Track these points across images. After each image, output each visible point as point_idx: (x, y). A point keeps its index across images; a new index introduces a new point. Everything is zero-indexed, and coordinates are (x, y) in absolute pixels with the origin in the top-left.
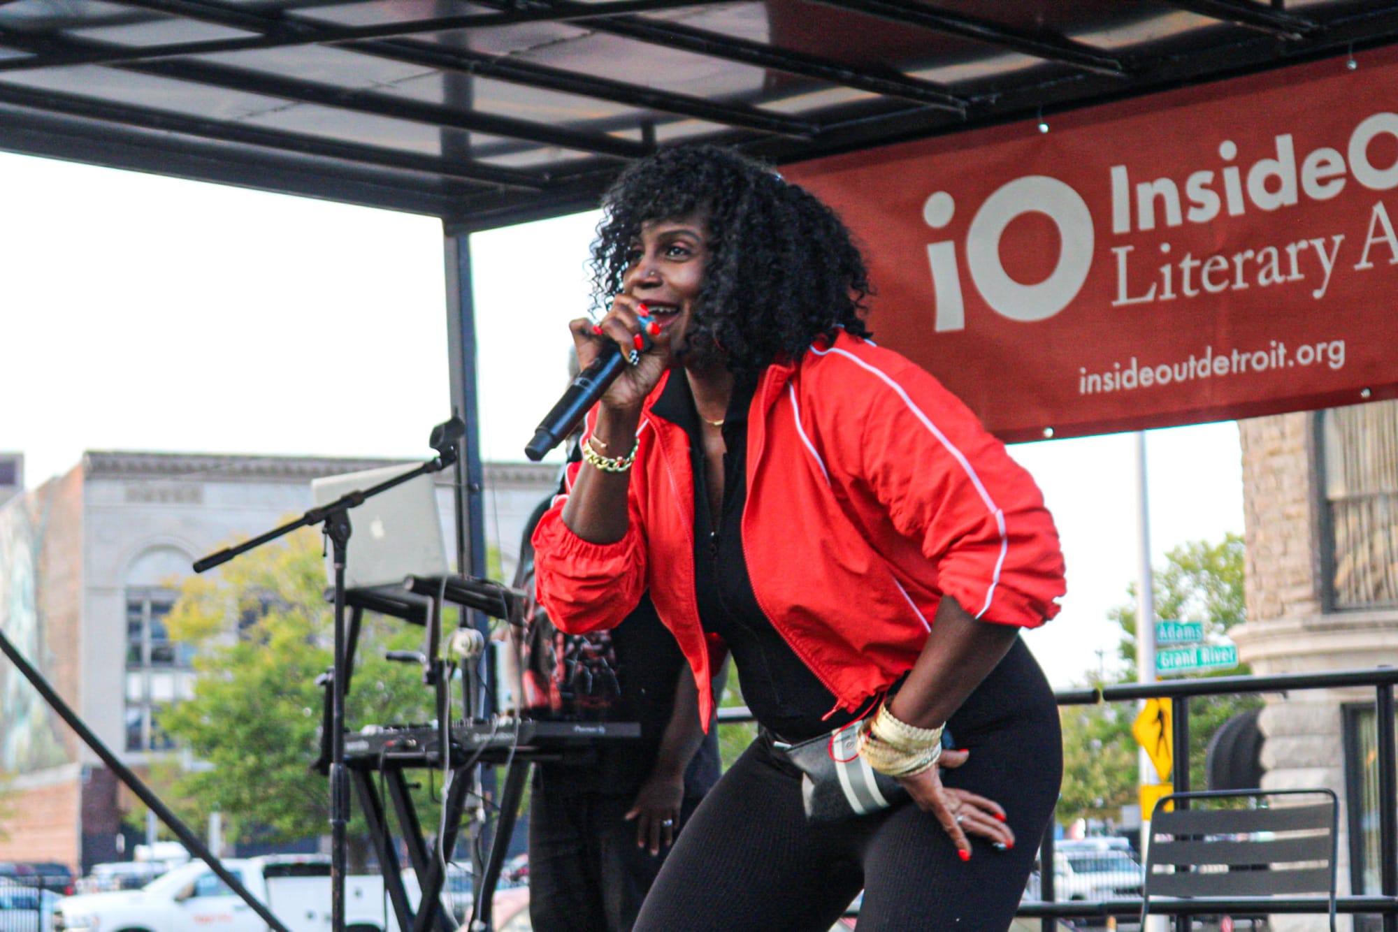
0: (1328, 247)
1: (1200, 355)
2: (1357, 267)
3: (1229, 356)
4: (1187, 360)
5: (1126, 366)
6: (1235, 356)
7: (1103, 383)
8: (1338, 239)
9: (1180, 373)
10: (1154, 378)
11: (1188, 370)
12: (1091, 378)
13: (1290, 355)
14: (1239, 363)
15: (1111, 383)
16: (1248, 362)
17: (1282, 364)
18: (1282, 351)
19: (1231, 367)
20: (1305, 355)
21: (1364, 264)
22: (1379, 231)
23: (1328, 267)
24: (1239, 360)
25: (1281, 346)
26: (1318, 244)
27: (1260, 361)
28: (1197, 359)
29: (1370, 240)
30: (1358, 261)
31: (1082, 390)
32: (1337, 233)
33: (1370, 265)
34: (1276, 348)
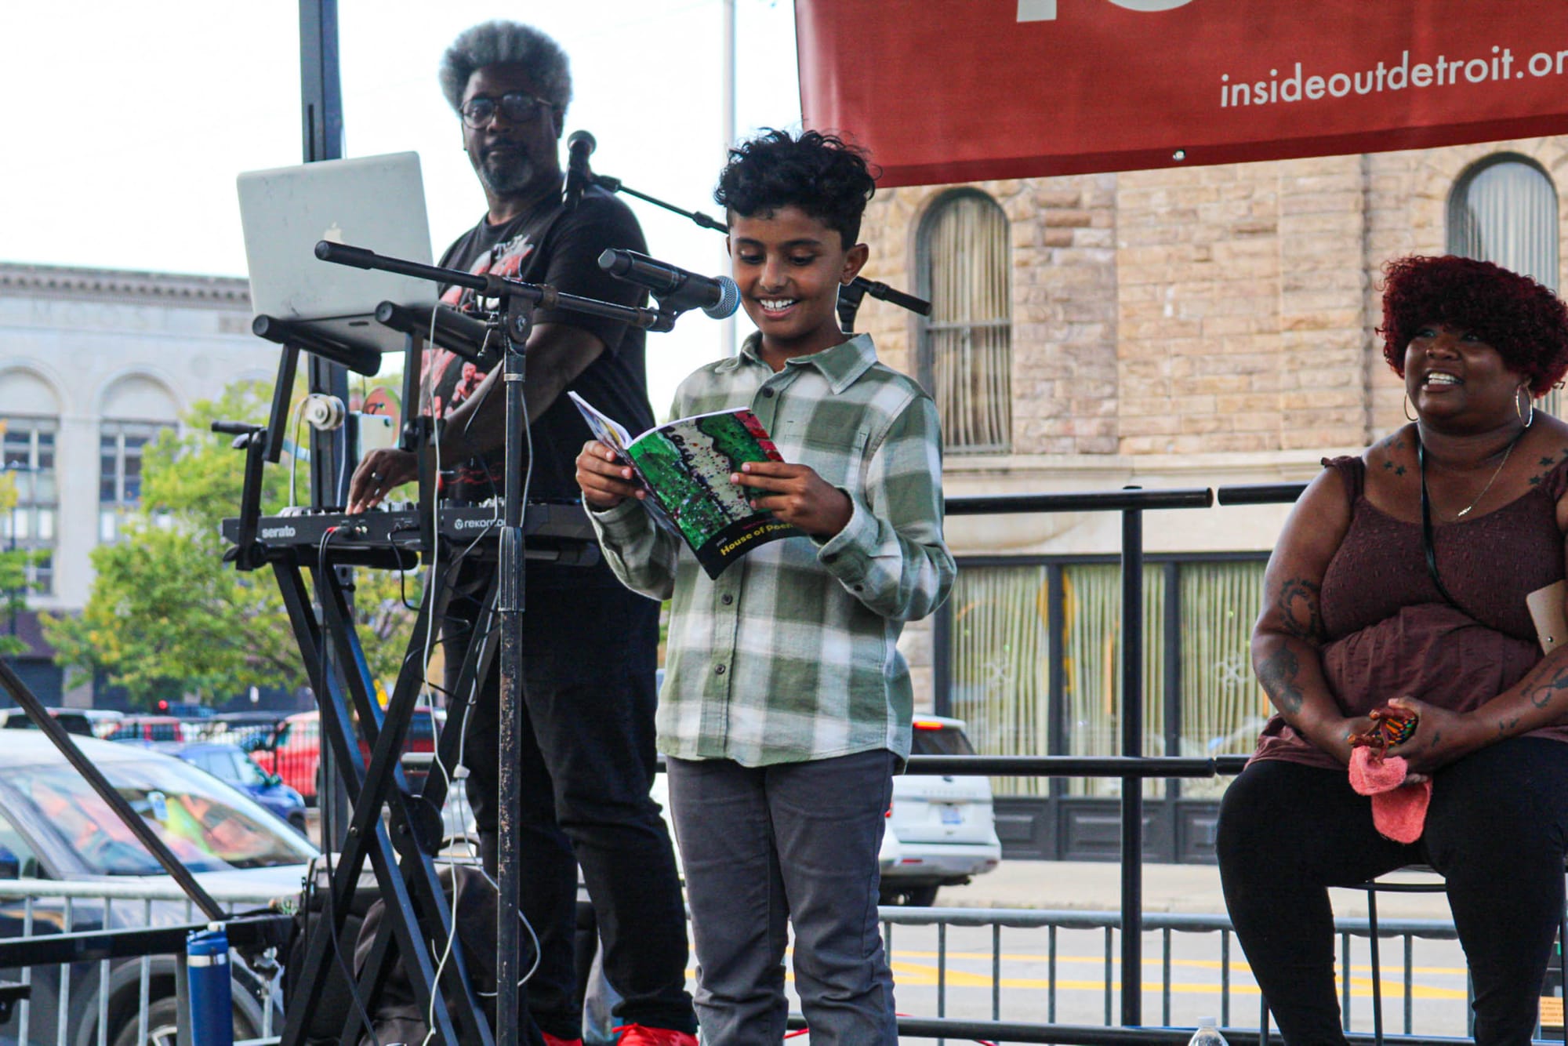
1: (1393, 62)
3: (1433, 64)
4: (1374, 69)
5: (1287, 73)
6: (1441, 65)
7: (1253, 95)
9: (1363, 84)
10: (1326, 89)
11: (1375, 78)
12: (1236, 89)
13: (1519, 64)
14: (1446, 72)
15: (1265, 95)
16: (1460, 72)
17: (1506, 76)
18: (1508, 59)
19: (1435, 77)
20: (1540, 65)
24: (1446, 69)
25: (1507, 52)
27: (1476, 71)
28: (1388, 67)
31: (1224, 104)
34: (1500, 55)
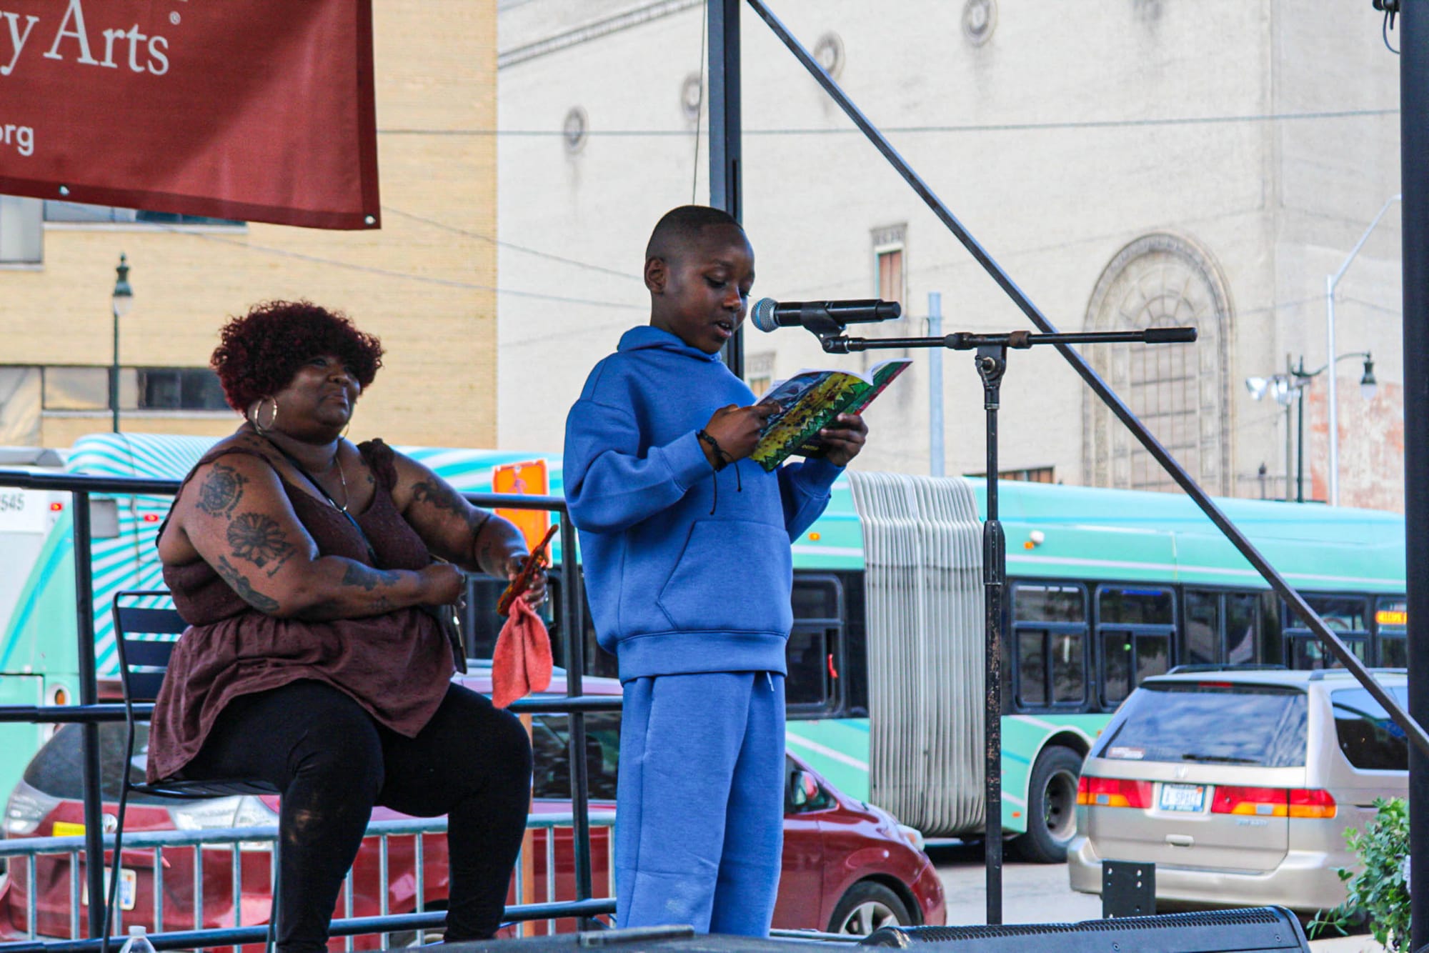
0: (22, 24)
2: (46, 55)
8: (32, 20)
21: (53, 54)
22: (72, 26)
23: (18, 45)
26: (12, 18)
29: (62, 32)
30: (48, 50)
32: (34, 14)
33: (59, 57)
